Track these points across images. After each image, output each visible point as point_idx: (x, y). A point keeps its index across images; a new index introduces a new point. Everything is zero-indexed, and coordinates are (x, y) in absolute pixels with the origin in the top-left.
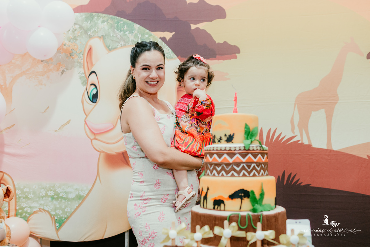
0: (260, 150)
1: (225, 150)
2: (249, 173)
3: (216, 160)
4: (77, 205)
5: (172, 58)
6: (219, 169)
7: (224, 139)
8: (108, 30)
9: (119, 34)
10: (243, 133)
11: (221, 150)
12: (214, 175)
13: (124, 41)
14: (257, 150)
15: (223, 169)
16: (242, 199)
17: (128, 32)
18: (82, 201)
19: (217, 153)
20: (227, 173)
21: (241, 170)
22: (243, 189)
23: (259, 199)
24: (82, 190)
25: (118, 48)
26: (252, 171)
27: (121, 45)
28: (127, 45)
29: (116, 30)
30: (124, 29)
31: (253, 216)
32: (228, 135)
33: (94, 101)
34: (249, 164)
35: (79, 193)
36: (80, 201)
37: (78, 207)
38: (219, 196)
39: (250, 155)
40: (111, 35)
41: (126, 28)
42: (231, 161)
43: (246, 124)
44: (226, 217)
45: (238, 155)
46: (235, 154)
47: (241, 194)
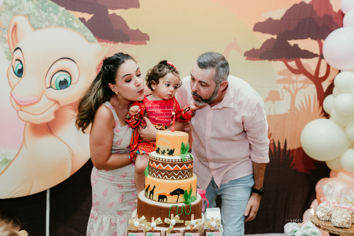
0: (191, 160)
1: (168, 161)
2: (183, 177)
3: (162, 168)
5: (93, 42)
6: (163, 174)
10: (180, 148)
11: (165, 161)
12: (159, 177)
13: (49, 21)
14: (189, 160)
15: (166, 174)
16: (178, 195)
17: (52, 14)
18: (9, 164)
19: (161, 163)
20: (169, 177)
21: (178, 175)
22: (180, 189)
23: (189, 194)
25: (43, 27)
26: (185, 175)
27: (46, 25)
29: (41, 11)
30: (49, 10)
31: (185, 207)
33: (19, 76)
34: (183, 171)
38: (163, 193)
39: (185, 165)
42: (172, 169)
43: (182, 142)
44: (169, 208)
45: (177, 165)
46: (175, 165)
47: (178, 192)
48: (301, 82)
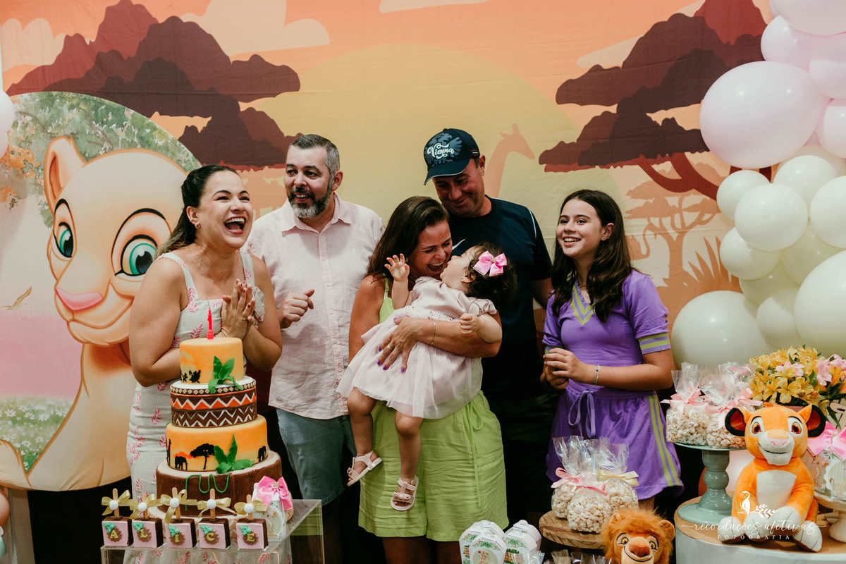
0: (234, 391)
1: (187, 393)
2: (218, 423)
3: (179, 406)
4: (54, 432)
6: (182, 418)
7: (189, 377)
8: (81, 122)
9: (100, 129)
10: (213, 369)
11: (182, 393)
14: (229, 391)
15: (186, 418)
16: (206, 457)
17: (114, 125)
18: (61, 426)
20: (191, 423)
21: (207, 419)
22: (208, 444)
23: (229, 455)
24: (59, 409)
26: (222, 419)
27: (105, 149)
28: (115, 149)
29: (94, 122)
30: (107, 120)
31: (216, 477)
32: (193, 372)
33: (68, 254)
34: (217, 411)
35: (55, 413)
36: (59, 426)
37: (55, 435)
38: (181, 453)
39: (219, 399)
40: (87, 132)
41: (110, 118)
42: (194, 407)
43: (215, 357)
44: (185, 479)
45: (202, 401)
46: (199, 399)
47: (204, 450)
48: (690, 209)
